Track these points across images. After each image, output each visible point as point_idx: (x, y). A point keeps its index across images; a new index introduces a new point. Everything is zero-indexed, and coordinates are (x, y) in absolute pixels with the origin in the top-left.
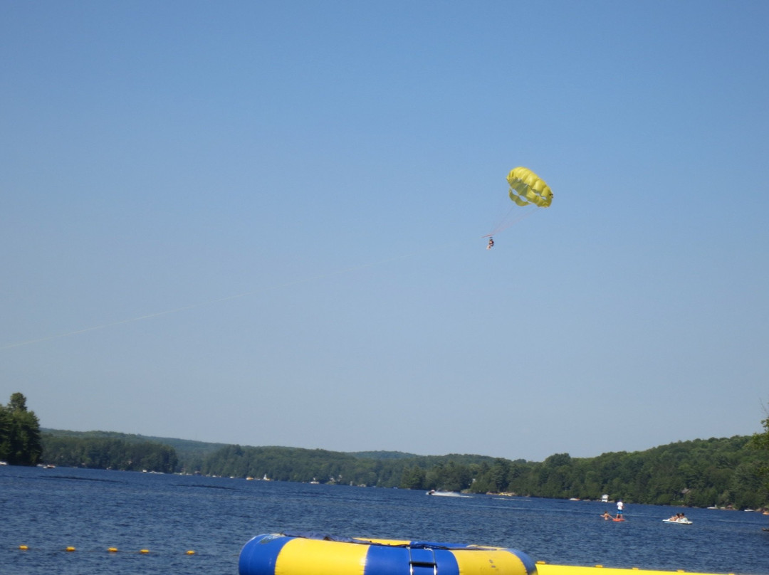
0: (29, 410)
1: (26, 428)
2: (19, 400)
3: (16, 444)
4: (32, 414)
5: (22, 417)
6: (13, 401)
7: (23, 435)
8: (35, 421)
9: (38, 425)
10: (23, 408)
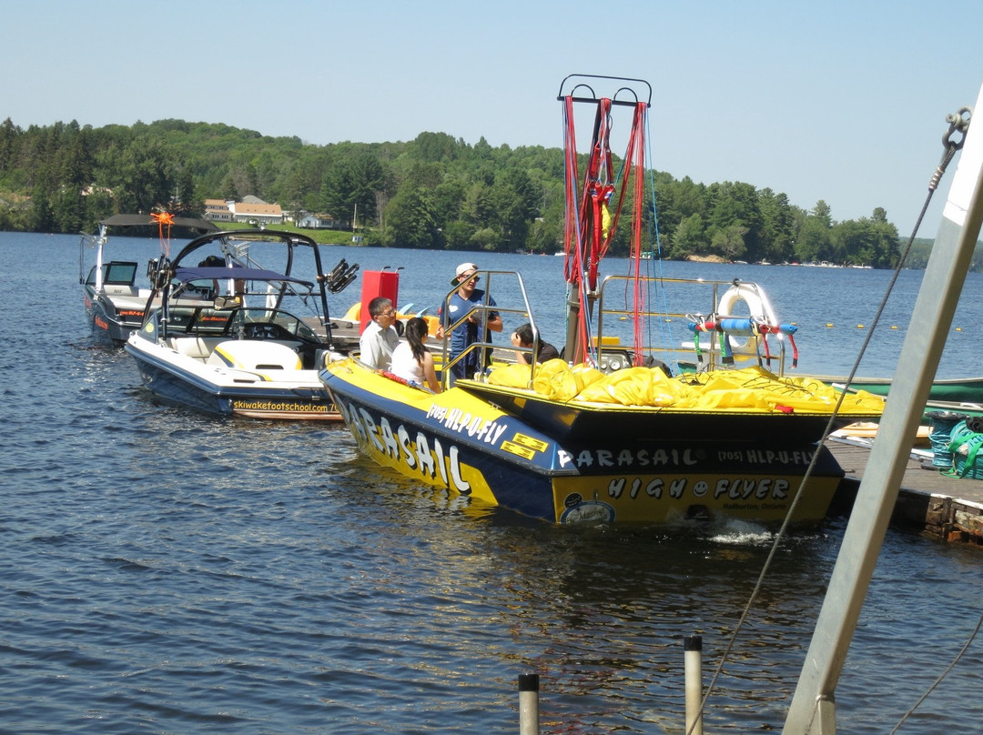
0: (889, 222)
1: (887, 237)
2: (880, 214)
3: (879, 252)
4: (892, 225)
5: (883, 228)
6: (875, 214)
7: (884, 243)
8: (895, 231)
9: (897, 235)
10: (884, 220)
